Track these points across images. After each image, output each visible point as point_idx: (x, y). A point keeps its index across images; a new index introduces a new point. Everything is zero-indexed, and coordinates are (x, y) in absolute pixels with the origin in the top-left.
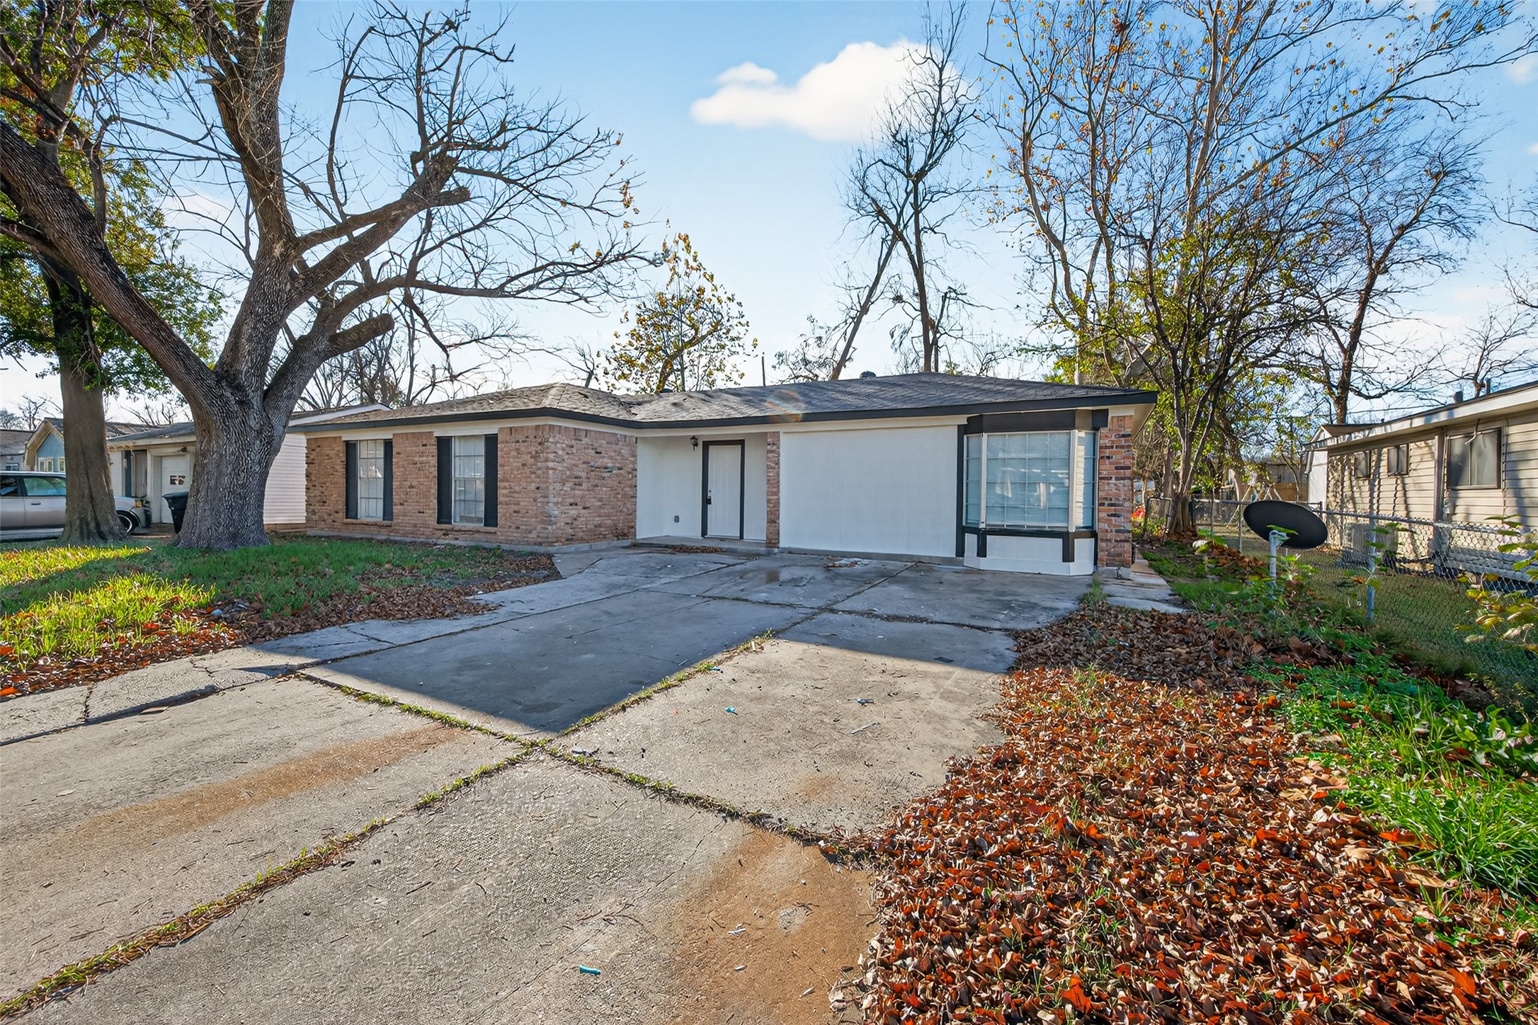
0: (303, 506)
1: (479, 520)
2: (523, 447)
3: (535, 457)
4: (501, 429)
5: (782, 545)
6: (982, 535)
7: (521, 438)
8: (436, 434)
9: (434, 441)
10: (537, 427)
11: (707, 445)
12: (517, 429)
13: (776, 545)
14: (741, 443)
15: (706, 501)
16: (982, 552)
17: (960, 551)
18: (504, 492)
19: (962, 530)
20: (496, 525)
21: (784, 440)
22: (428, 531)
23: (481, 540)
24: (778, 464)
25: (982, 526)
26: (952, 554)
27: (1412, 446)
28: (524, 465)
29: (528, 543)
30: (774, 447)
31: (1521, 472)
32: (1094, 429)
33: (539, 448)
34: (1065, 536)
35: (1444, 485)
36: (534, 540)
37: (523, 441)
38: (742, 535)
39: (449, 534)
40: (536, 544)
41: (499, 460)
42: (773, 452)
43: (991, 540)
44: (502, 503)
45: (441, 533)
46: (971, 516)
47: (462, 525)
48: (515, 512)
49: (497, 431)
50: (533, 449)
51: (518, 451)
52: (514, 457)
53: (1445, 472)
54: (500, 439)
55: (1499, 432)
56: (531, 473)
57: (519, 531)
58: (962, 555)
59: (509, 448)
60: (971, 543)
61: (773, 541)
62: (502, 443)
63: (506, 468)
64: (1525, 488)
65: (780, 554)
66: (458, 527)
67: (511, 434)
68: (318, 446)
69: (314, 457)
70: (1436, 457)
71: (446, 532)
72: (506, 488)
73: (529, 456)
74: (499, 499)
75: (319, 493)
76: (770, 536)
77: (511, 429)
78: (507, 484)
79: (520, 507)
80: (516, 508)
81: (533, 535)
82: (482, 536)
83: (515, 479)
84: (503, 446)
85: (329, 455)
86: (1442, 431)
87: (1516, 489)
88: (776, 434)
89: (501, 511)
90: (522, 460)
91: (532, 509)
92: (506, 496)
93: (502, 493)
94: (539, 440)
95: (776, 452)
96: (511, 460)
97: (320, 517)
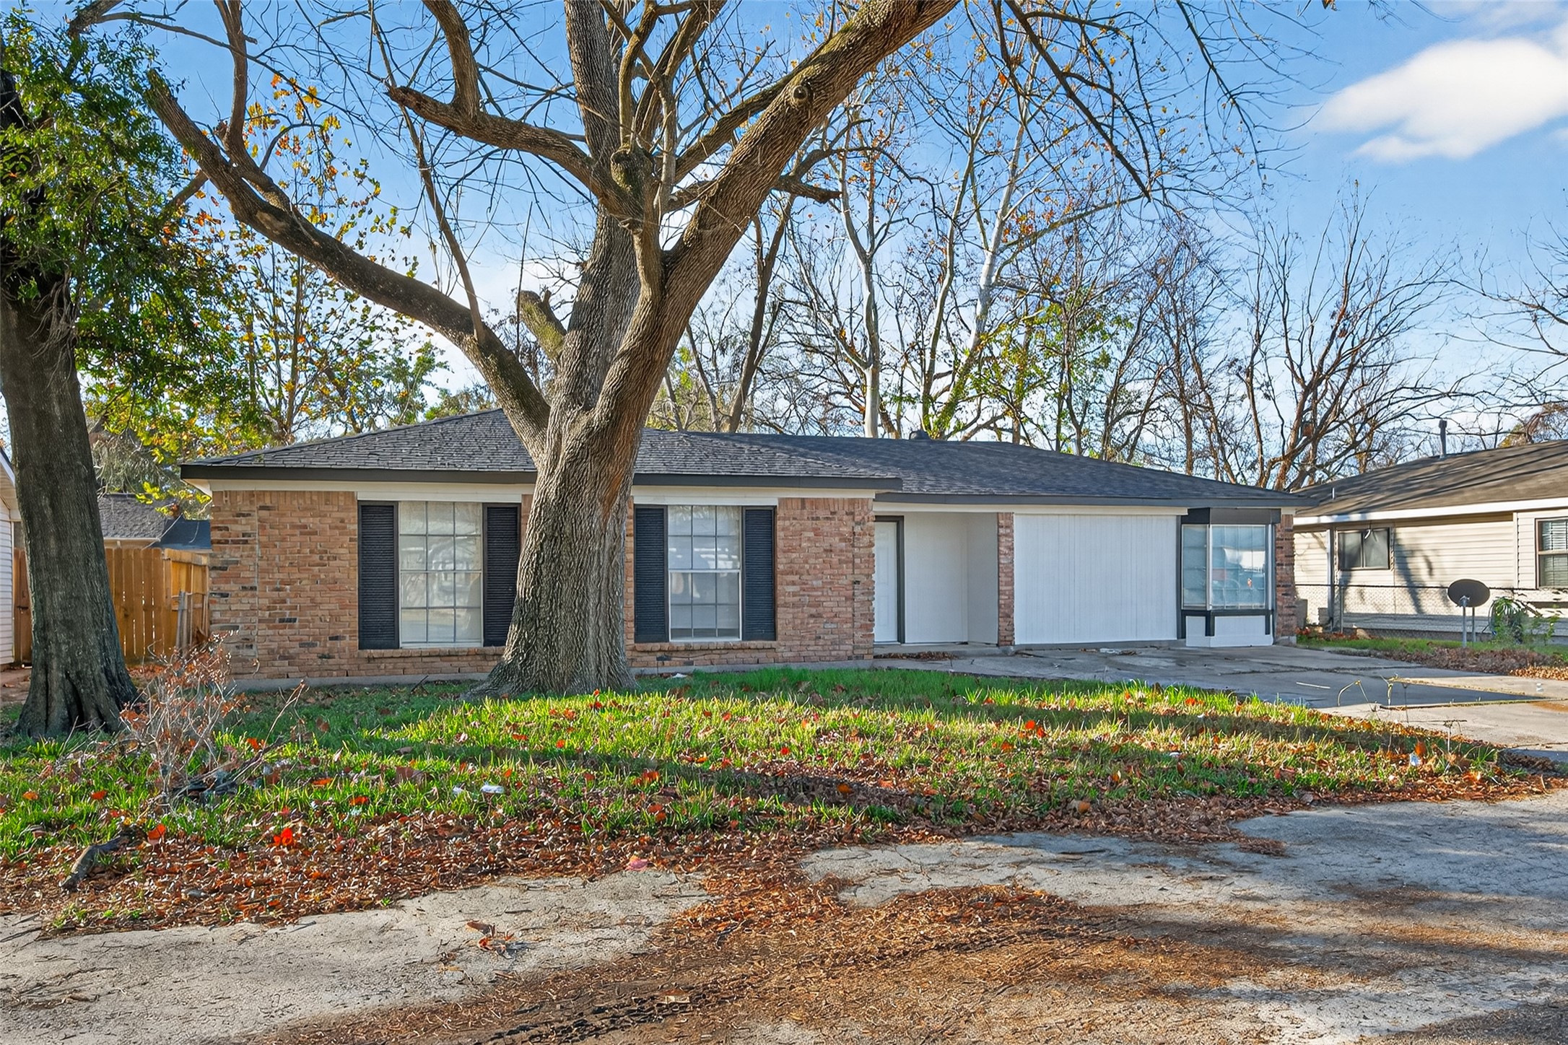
1: (731, 632)
2: (826, 527)
3: (851, 540)
4: (783, 501)
5: (1017, 642)
6: (1209, 616)
7: (822, 513)
8: (637, 501)
9: (631, 512)
12: (814, 502)
13: (1011, 643)
14: (898, 520)
16: (1209, 631)
17: (1182, 633)
18: (791, 589)
19: (1183, 614)
20: (775, 639)
21: (1017, 523)
24: (1012, 549)
25: (1210, 608)
26: (1173, 637)
27: (1296, 535)
28: (829, 551)
29: (838, 658)
30: (1002, 531)
31: (1409, 560)
32: (1273, 524)
33: (858, 529)
34: (1265, 612)
35: (1336, 567)
36: (849, 653)
37: (827, 518)
38: (901, 638)
39: (666, 656)
40: (850, 658)
41: (780, 544)
42: (1006, 535)
43: (1219, 621)
44: (786, 605)
45: (646, 658)
46: (1191, 600)
47: (695, 641)
48: (812, 616)
49: (775, 502)
50: (845, 530)
51: (817, 532)
52: (809, 539)
53: (1336, 557)
54: (780, 513)
55: (1388, 530)
56: (840, 562)
57: (821, 642)
58: (1184, 637)
59: (798, 527)
60: (1195, 625)
61: (1005, 640)
62: (784, 519)
63: (794, 555)
64: (1413, 572)
65: (1016, 653)
66: (688, 645)
67: (803, 507)
68: (262, 508)
69: (248, 529)
70: (1328, 545)
71: (659, 654)
72: (793, 583)
73: (837, 539)
74: (780, 600)
75: (266, 602)
76: (1004, 633)
77: (803, 500)
78: (796, 578)
79: (821, 609)
80: (813, 611)
81: (847, 647)
82: (740, 654)
83: (812, 572)
84: (787, 523)
85: (305, 527)
86: (1332, 527)
87: (1405, 572)
88: (1009, 516)
89: (783, 616)
90: (826, 546)
91: (846, 611)
92: (794, 594)
93: (786, 590)
94: (858, 518)
95: (1010, 535)
96: (804, 545)
97: (271, 652)
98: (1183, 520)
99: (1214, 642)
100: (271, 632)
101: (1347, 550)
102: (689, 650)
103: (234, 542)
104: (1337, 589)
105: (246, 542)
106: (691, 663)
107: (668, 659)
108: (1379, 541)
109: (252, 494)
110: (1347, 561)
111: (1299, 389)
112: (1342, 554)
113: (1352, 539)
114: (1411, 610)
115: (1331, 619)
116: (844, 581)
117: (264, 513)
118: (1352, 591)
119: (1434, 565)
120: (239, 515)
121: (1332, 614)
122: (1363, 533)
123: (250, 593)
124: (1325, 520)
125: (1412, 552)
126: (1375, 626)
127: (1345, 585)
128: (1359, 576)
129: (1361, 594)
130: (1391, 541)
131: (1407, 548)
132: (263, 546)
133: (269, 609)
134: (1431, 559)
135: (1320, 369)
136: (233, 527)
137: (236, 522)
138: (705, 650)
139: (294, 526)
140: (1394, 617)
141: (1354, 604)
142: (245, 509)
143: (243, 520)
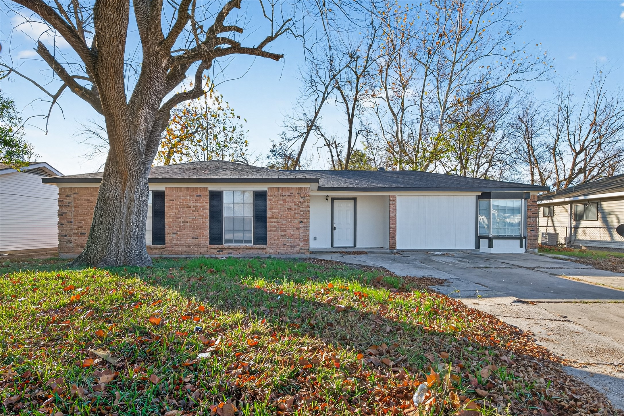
0: (56, 237)
1: (249, 241)
2: (288, 199)
3: (299, 204)
4: (270, 189)
5: (398, 248)
6: (490, 239)
7: (287, 194)
8: (210, 189)
9: (208, 194)
10: (300, 189)
11: (333, 199)
12: (283, 189)
13: (395, 248)
14: (355, 199)
15: (333, 229)
16: (491, 246)
17: (478, 246)
18: (274, 224)
19: (478, 238)
20: (266, 244)
21: (398, 198)
22: (202, 250)
23: (254, 253)
24: (396, 210)
25: (491, 236)
26: (474, 248)
27: (555, 207)
28: (290, 209)
29: (293, 253)
30: (391, 202)
31: (607, 216)
32: (525, 199)
33: (302, 200)
34: (521, 239)
35: (573, 220)
36: (298, 251)
37: (289, 196)
38: (355, 245)
39: (220, 251)
40: (298, 253)
41: (269, 207)
42: (393, 204)
43: (495, 241)
44: (271, 231)
45: (213, 251)
46: (482, 232)
47: (232, 245)
48: (282, 236)
49: (266, 189)
50: (297, 200)
51: (285, 201)
52: (281, 204)
53: (573, 215)
54: (269, 194)
55: (597, 203)
56: (295, 213)
57: (286, 246)
58: (479, 248)
59: (276, 199)
60: (484, 243)
61: (393, 246)
62: (270, 196)
63: (274, 211)
64: (609, 221)
65: (397, 253)
66: (229, 246)
67: (278, 191)
68: (75, 193)
69: (69, 201)
70: (569, 211)
71: (218, 250)
72: (274, 222)
73: (293, 204)
74: (269, 229)
75: (76, 227)
76: (391, 244)
77: (278, 188)
78: (275, 220)
79: (285, 233)
80: (283, 233)
81: (297, 248)
82: (252, 251)
83: (282, 217)
84: (271, 198)
85: (89, 200)
86: (571, 202)
87: (605, 221)
88: (395, 197)
89: (269, 235)
90: (288, 206)
91: (296, 234)
92: (275, 227)
93: (271, 225)
94: (302, 195)
95: (395, 204)
96: (279, 206)
97: (78, 245)
98: (479, 198)
99: (492, 251)
100: (77, 238)
101: (578, 213)
102: (229, 248)
103: (65, 206)
104: (573, 229)
105: (69, 206)
106: (231, 254)
107: (222, 251)
108: (593, 209)
109: (71, 188)
110: (578, 217)
111: (574, 154)
112: (576, 215)
113: (580, 207)
114: (608, 239)
115: (570, 241)
116: (296, 221)
117: (75, 195)
118: (580, 230)
119: (620, 219)
120: (67, 196)
121: (571, 240)
122: (585, 205)
123: (70, 224)
124: (567, 199)
125: (610, 213)
126: (591, 245)
127: (577, 227)
128: (583, 223)
129: (584, 231)
130: (599, 209)
131: (607, 211)
132: (75, 207)
133: (77, 229)
134: (619, 216)
135: (583, 146)
136: (65, 200)
137: (66, 199)
138: (237, 249)
139: (85, 200)
140: (600, 242)
141: (581, 236)
142: (69, 194)
143: (68, 198)
